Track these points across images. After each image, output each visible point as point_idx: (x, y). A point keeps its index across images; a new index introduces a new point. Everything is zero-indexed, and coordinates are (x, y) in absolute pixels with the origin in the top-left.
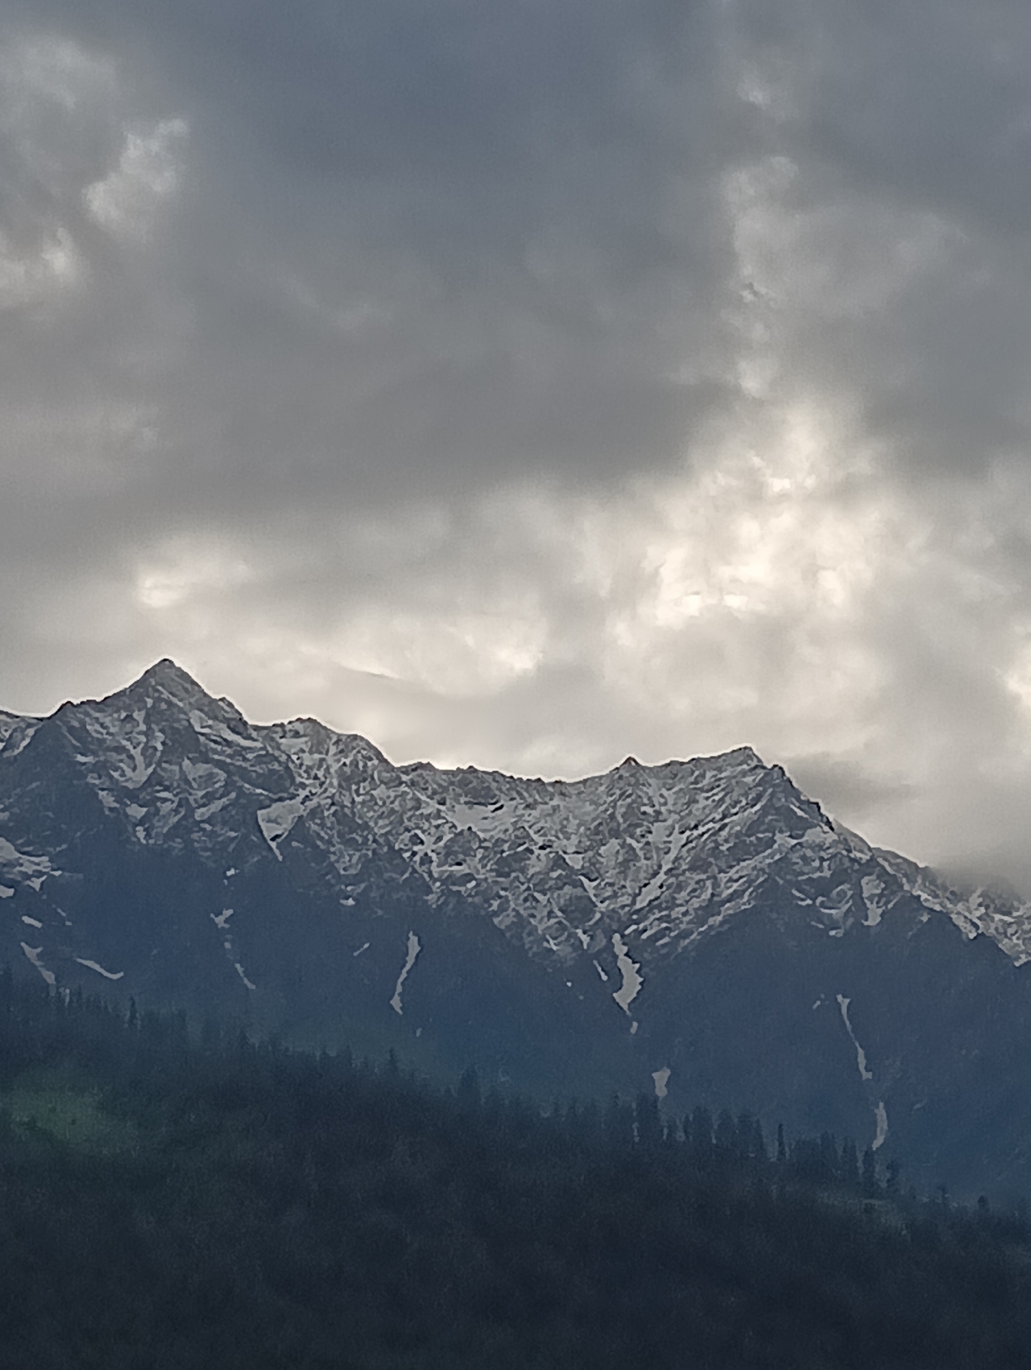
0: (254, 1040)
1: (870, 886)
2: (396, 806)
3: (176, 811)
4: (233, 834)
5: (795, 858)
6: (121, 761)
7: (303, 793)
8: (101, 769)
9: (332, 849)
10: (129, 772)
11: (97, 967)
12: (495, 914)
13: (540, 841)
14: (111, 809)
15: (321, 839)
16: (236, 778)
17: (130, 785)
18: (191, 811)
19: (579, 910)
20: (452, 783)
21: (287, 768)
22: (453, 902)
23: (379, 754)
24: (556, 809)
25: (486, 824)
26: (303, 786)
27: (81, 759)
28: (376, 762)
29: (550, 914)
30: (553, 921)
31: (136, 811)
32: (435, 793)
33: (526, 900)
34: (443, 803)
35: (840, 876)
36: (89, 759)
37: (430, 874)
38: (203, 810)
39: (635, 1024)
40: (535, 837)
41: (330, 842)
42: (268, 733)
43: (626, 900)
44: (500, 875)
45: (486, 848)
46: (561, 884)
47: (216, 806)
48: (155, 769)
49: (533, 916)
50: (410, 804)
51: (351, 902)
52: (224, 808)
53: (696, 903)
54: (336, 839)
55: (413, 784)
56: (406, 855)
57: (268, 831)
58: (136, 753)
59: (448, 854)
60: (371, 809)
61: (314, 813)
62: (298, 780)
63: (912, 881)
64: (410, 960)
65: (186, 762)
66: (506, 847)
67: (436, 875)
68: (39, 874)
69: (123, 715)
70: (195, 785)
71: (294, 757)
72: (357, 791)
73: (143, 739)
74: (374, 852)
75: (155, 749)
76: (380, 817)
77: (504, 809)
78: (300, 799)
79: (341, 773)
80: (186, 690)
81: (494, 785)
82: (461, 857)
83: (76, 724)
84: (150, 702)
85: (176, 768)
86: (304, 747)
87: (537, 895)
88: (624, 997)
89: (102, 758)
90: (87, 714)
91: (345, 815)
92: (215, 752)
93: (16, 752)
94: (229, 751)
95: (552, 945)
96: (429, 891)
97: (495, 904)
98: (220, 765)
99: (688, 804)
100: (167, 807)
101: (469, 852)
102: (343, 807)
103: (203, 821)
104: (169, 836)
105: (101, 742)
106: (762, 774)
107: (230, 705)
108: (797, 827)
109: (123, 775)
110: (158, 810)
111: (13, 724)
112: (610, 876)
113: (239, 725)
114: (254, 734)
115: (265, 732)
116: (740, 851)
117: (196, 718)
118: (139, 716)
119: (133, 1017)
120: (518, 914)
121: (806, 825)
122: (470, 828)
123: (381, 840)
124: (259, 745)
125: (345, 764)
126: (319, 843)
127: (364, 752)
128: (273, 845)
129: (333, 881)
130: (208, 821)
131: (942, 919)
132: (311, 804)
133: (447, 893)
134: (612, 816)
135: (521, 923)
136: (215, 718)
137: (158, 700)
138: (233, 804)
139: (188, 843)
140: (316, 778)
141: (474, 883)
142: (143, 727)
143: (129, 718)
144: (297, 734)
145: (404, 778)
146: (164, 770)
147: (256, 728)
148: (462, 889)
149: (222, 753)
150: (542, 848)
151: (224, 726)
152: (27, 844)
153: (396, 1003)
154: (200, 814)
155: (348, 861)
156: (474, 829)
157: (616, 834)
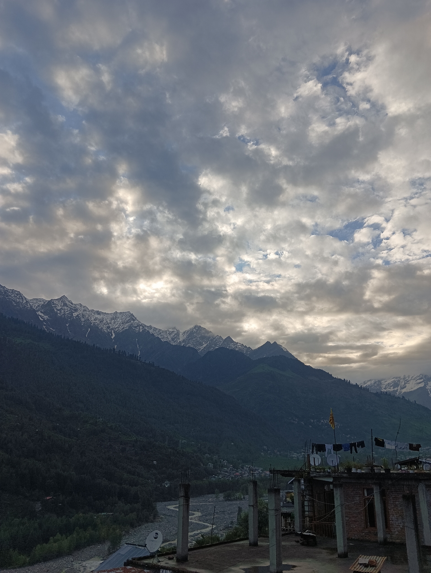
0: (70, 339)
1: (141, 327)
2: (89, 314)
4: (70, 315)
5: (133, 323)
11: (52, 329)
14: (56, 312)
15: (80, 317)
16: (71, 309)
17: (58, 309)
18: (65, 312)
19: (108, 327)
20: (96, 312)
22: (94, 325)
23: (88, 308)
24: (107, 316)
25: (99, 317)
26: (79, 311)
27: (53, 305)
29: (105, 328)
31: (59, 312)
32: (94, 313)
33: (103, 326)
35: (138, 326)
39: (113, 341)
43: (114, 327)
44: (100, 323)
45: (99, 320)
46: (107, 324)
47: (68, 312)
48: (61, 307)
50: (91, 314)
51: (83, 324)
53: (122, 328)
54: (82, 317)
55: (91, 312)
56: (90, 320)
57: (74, 316)
59: (95, 320)
61: (80, 314)
63: (146, 327)
64: (89, 331)
66: (101, 320)
67: (93, 322)
68: (46, 318)
70: (66, 309)
71: (78, 308)
72: (85, 312)
73: (60, 304)
74: (86, 319)
75: (62, 305)
76: (87, 315)
77: (101, 316)
79: (83, 310)
80: (66, 299)
81: (101, 313)
83: (53, 301)
85: (64, 307)
88: (112, 337)
89: (55, 306)
91: (83, 314)
93: (45, 304)
94: (70, 306)
95: (105, 331)
96: (92, 324)
97: (99, 326)
99: (122, 317)
100: (62, 312)
101: (97, 320)
104: (62, 315)
105: (55, 304)
106: (130, 314)
107: (71, 301)
108: (134, 320)
111: (45, 301)
112: (112, 324)
113: (72, 303)
116: (127, 322)
117: (67, 302)
118: (60, 301)
119: (56, 335)
121: (135, 320)
122: (97, 317)
124: (74, 306)
127: (86, 308)
129: (81, 322)
130: (67, 314)
131: (148, 331)
132: (79, 313)
133: (94, 324)
134: (114, 317)
135: (102, 328)
136: (69, 302)
137: (63, 300)
138: (70, 312)
139: (64, 316)
141: (97, 323)
143: (59, 301)
144: (79, 305)
147: (74, 304)
150: (105, 320)
152: (45, 314)
153: (86, 336)
155: (83, 320)
157: (114, 319)
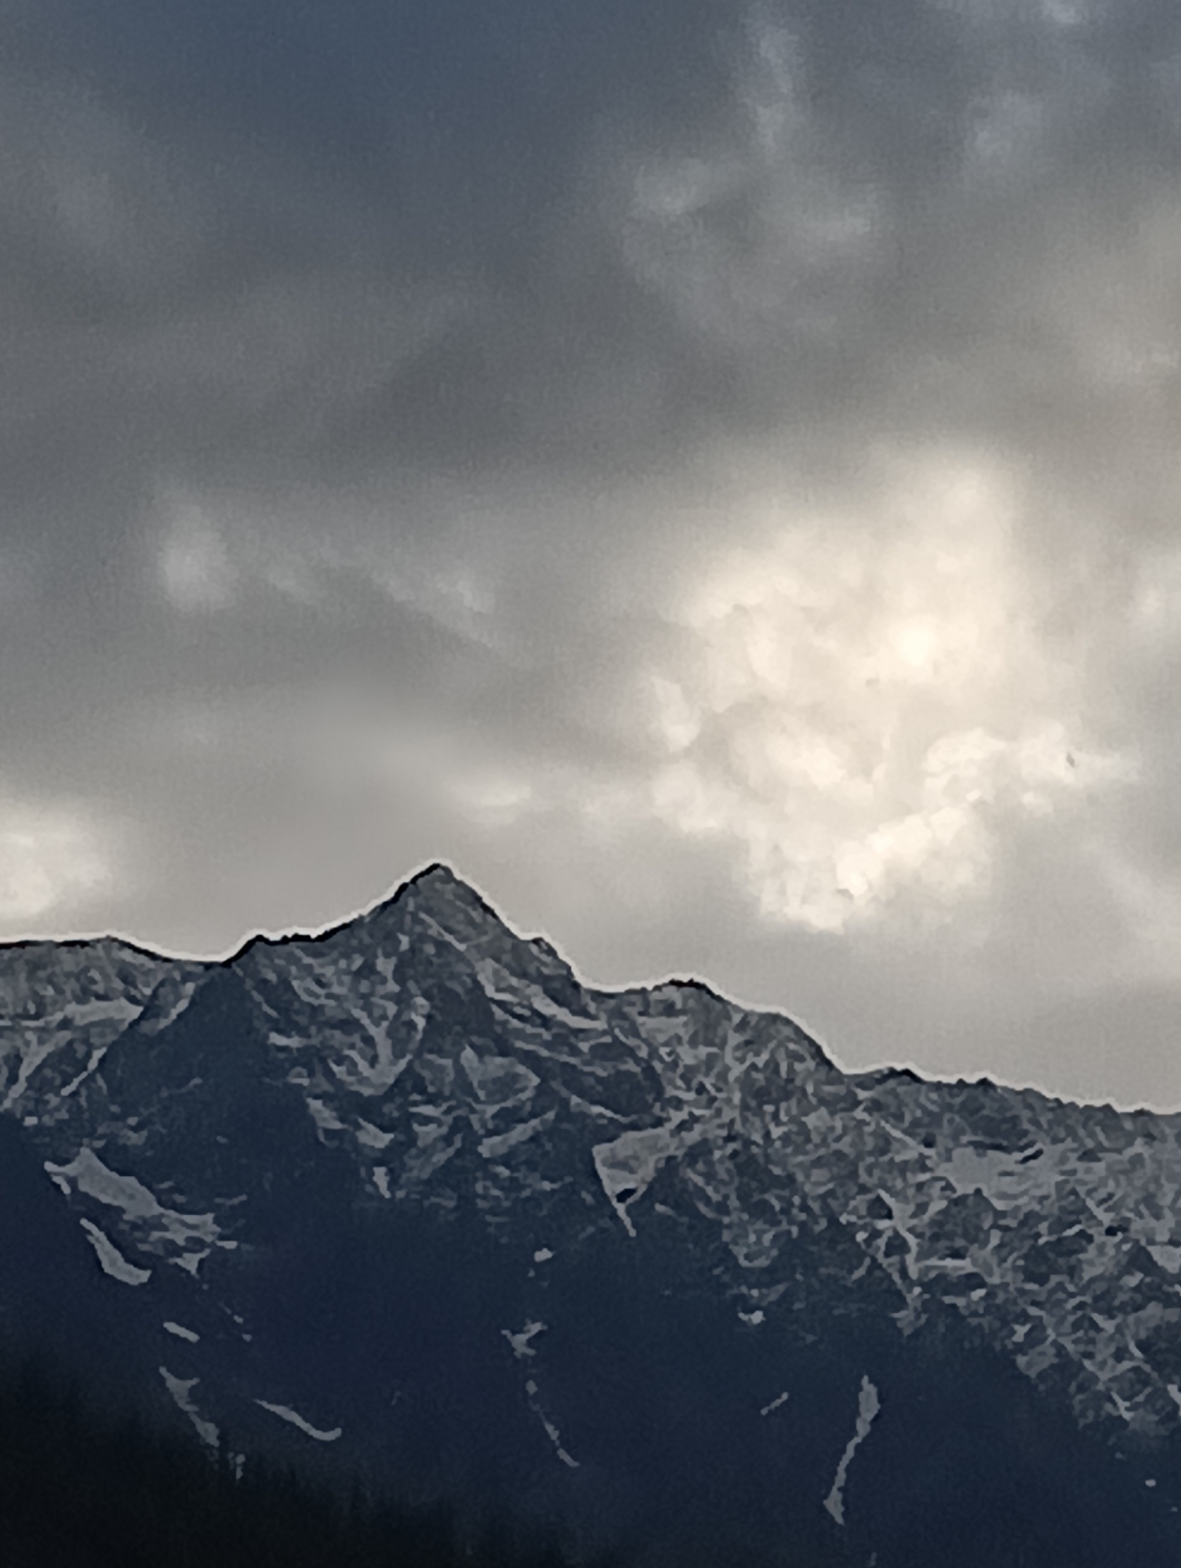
2: (844, 1146)
3: (447, 1140)
4: (547, 1186)
6: (352, 1046)
7: (677, 1117)
8: (314, 1059)
9: (726, 1220)
10: (363, 1066)
11: (296, 1419)
12: (1020, 1348)
13: (1107, 1218)
14: (329, 1133)
15: (708, 1201)
16: (556, 1085)
17: (367, 1092)
18: (474, 1142)
20: (949, 1108)
21: (649, 1070)
22: (943, 1325)
23: (818, 1052)
24: (1137, 1160)
25: (1009, 1186)
26: (678, 1103)
27: (277, 1039)
28: (811, 1064)
29: (1120, 1355)
30: (1127, 1365)
31: (375, 1138)
32: (915, 1123)
33: (1076, 1326)
34: (929, 1143)
36: (294, 1042)
37: (904, 1272)
38: (496, 1139)
40: (1099, 1213)
41: (722, 1208)
42: (614, 1004)
44: (1030, 1278)
45: (1006, 1229)
46: (1142, 1298)
47: (520, 1133)
48: (410, 1064)
49: (1090, 1356)
50: (870, 1143)
51: (757, 1317)
52: (534, 1139)
54: (734, 1202)
55: (875, 1106)
56: (861, 1236)
57: (612, 1183)
58: (378, 1033)
59: (938, 1236)
60: (799, 1150)
61: (699, 1152)
62: (670, 1092)
65: (468, 1053)
66: (1043, 1227)
67: (913, 1272)
68: (196, 1245)
69: (358, 962)
70: (482, 1094)
71: (663, 1051)
72: (775, 1116)
73: (392, 1009)
74: (803, 1226)
75: (412, 1025)
76: (818, 1163)
77: (1042, 1158)
78: (670, 1126)
80: (471, 922)
81: (1026, 1114)
82: (959, 1243)
83: (272, 977)
84: (405, 942)
85: (447, 1062)
86: (681, 1032)
87: (1097, 1318)
89: (315, 1041)
90: (294, 960)
91: (752, 1158)
92: (520, 1034)
93: (163, 1023)
94: (547, 1036)
95: (1123, 1409)
96: (902, 1303)
97: (1021, 1331)
98: (531, 1060)
100: (431, 1132)
102: (748, 1143)
103: (492, 1161)
104: (430, 1185)
105: (315, 1010)
107: (551, 952)
109: (353, 1069)
110: (412, 1139)
111: (159, 972)
113: (564, 989)
114: (592, 1007)
115: (612, 1002)
117: (486, 972)
118: (385, 966)
120: (1060, 1350)
122: (978, 1192)
123: (816, 1206)
124: (600, 1025)
125: (754, 1067)
126: (703, 1209)
127: (792, 1046)
128: (621, 1208)
129: (726, 1278)
130: (506, 1160)
133: (932, 1308)
136: (523, 975)
137: (422, 938)
138: (552, 1132)
139: (466, 1200)
140: (701, 1090)
141: (980, 1293)
142: (393, 987)
143: (368, 970)
144: (669, 1010)
145: (862, 1094)
146: (430, 1065)
147: (598, 996)
148: (960, 1302)
149: (535, 1037)
150: (1111, 1231)
151: (536, 989)
152: (177, 1189)
153: (834, 1504)
154: (487, 1148)
155: (754, 1243)
156: (986, 1193)
